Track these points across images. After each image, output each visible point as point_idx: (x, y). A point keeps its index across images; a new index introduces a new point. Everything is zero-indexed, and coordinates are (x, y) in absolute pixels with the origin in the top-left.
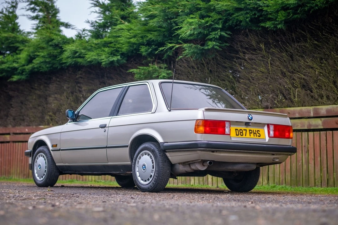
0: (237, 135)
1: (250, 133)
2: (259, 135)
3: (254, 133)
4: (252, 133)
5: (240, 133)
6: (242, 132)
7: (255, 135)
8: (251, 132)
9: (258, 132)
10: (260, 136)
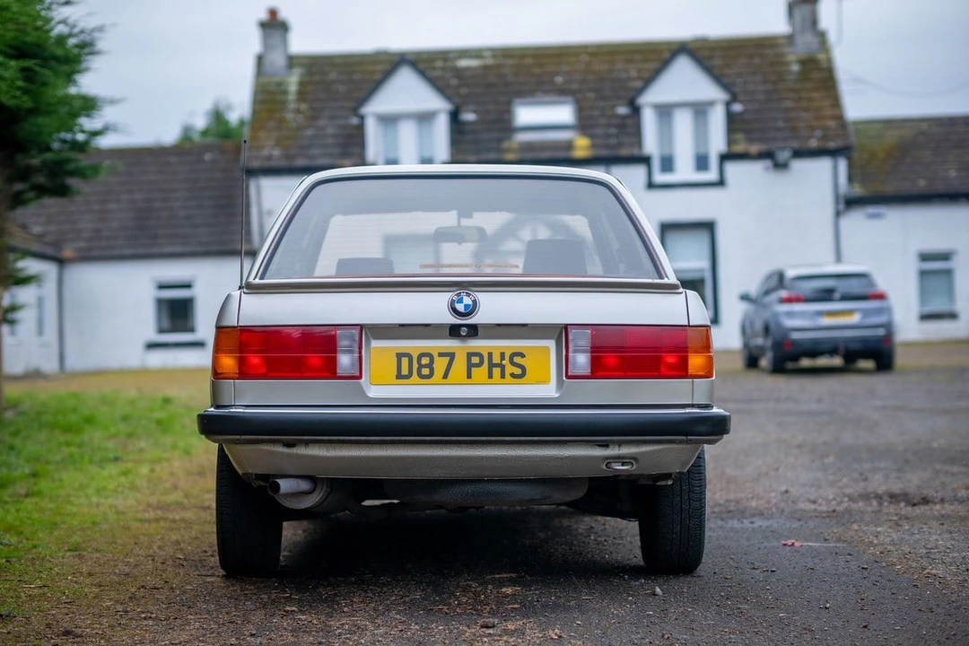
0: (399, 376)
1: (470, 366)
2: (518, 371)
3: (491, 365)
4: (480, 365)
5: (421, 366)
6: (430, 366)
7: (497, 371)
8: (475, 360)
9: (517, 360)
10: (522, 375)
